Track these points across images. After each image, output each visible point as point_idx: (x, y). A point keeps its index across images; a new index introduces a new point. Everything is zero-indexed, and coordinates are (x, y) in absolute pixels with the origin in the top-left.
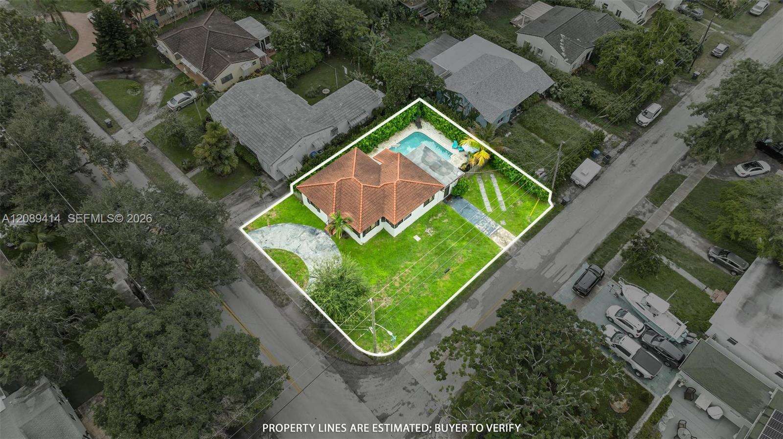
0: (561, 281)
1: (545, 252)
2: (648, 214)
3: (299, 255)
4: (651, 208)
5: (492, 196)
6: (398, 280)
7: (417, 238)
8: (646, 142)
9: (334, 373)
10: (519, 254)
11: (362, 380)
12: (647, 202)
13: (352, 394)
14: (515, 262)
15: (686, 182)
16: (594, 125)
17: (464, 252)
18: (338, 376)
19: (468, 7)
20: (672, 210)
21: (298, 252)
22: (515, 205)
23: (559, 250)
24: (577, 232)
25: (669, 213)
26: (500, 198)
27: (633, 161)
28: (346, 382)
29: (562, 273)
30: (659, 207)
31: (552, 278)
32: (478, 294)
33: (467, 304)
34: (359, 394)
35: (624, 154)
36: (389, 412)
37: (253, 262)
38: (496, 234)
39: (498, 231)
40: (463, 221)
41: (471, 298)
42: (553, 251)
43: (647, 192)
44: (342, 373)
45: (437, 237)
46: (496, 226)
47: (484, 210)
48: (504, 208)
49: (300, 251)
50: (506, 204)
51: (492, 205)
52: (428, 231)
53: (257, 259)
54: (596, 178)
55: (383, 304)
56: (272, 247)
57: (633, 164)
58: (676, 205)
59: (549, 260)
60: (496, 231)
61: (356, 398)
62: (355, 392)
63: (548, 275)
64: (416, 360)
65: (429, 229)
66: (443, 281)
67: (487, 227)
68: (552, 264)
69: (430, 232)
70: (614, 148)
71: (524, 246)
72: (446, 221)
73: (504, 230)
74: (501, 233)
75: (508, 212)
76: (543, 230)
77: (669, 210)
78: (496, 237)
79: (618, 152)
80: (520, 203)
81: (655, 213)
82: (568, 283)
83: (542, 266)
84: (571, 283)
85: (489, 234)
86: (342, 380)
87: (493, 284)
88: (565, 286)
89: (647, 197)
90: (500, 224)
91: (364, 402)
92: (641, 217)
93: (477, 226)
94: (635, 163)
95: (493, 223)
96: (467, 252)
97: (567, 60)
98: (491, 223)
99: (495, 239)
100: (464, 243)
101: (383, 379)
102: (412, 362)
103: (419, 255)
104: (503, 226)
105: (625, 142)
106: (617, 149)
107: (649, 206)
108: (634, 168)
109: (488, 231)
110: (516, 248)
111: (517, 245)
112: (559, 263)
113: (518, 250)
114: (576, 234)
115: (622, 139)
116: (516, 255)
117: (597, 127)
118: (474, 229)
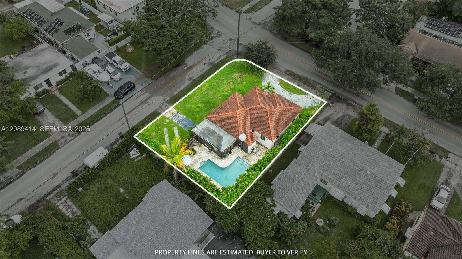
0: (140, 92)
1: (145, 106)
2: (67, 135)
14: (164, 100)
15: (20, 163)
21: (290, 94)
22: (157, 133)
23: (136, 107)
24: (120, 119)
25: (50, 137)
26: (166, 136)
29: (138, 96)
30: (55, 141)
32: (187, 83)
33: (194, 79)
35: (56, 184)
38: (173, 114)
42: (140, 107)
46: (172, 119)
47: (179, 127)
48: (165, 130)
50: (163, 132)
51: (173, 131)
53: (311, 89)
55: (237, 75)
60: (172, 115)
63: (147, 94)
64: (219, 57)
67: (178, 117)
68: (143, 100)
73: (167, 116)
74: (170, 114)
75: (163, 128)
78: (174, 112)
79: (60, 186)
81: (61, 136)
82: (136, 92)
83: (149, 98)
84: (135, 92)
85: (178, 113)
87: (179, 88)
88: (138, 91)
90: (170, 120)
95: (174, 120)
96: (192, 102)
98: (175, 119)
100: (193, 106)
102: (221, 56)
104: (168, 119)
105: (48, 198)
106: (59, 189)
107: (63, 141)
108: (55, 171)
109: (178, 115)
110: (162, 107)
111: (161, 108)
112: (138, 101)
113: (161, 106)
114: (121, 118)
115: (48, 201)
116: (163, 103)
117: (66, 213)
118: (187, 115)
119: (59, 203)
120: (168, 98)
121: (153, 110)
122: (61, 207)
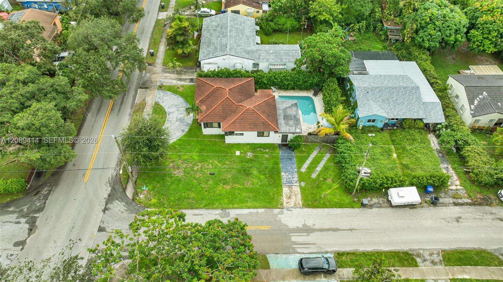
0: (299, 250)
1: (310, 223)
2: (428, 263)
3: (168, 116)
4: (437, 260)
5: (316, 162)
6: (199, 167)
7: (238, 153)
8: (492, 213)
9: (110, 186)
10: (291, 210)
11: (117, 201)
12: (438, 254)
13: (104, 204)
14: (282, 213)
16: (453, 172)
17: (255, 181)
18: (110, 189)
19: (423, 40)
20: (456, 277)
21: (169, 115)
22: (325, 179)
23: (321, 230)
24: (351, 230)
25: (451, 277)
26: (319, 168)
27: (460, 218)
28: (109, 196)
29: (306, 246)
30: (446, 265)
31: (295, 243)
33: (221, 211)
34: (107, 207)
35: (457, 208)
36: (108, 230)
37: (145, 104)
38: (290, 187)
39: (293, 187)
40: (277, 164)
41: (227, 211)
42: (316, 227)
43: (446, 247)
44: (113, 189)
45: (251, 161)
46: (296, 182)
47: (299, 168)
48: (314, 176)
49: (170, 115)
50: (319, 175)
51: (309, 168)
52: (249, 154)
54: (412, 206)
56: (161, 104)
57: (458, 220)
58: (466, 277)
59: (307, 230)
60: (292, 186)
61: (103, 207)
62: (106, 204)
63: (294, 239)
65: (251, 153)
66: (223, 188)
67: (289, 178)
68: (306, 234)
69: (250, 155)
70: (454, 198)
71: (300, 208)
72: (267, 156)
73: (298, 189)
74: (294, 189)
75: (314, 180)
76: (326, 209)
77: (453, 275)
78: (287, 189)
79: (454, 203)
80: (329, 181)
81: (436, 267)
82: (303, 255)
83: (297, 230)
85: (285, 184)
86: (109, 193)
87: (251, 214)
88: (297, 254)
89: (443, 251)
90: (300, 183)
91: (104, 213)
92: (418, 260)
93: (283, 174)
94: (460, 220)
95: (296, 179)
96: (258, 183)
97: (472, 112)
98: (294, 179)
99: (285, 190)
100: (262, 177)
101: (127, 210)
103: (227, 163)
104: (300, 187)
105: (469, 201)
106: (455, 200)
107: (436, 258)
108: (456, 224)
109: (287, 181)
110: (293, 205)
111: (295, 204)
112: (311, 238)
113: (293, 207)
114: (349, 230)
115: (470, 197)
116: (288, 209)
117: (454, 174)
118: (279, 173)
119: (459, 187)
120: (276, 211)
121: (306, 210)
122: (458, 183)
